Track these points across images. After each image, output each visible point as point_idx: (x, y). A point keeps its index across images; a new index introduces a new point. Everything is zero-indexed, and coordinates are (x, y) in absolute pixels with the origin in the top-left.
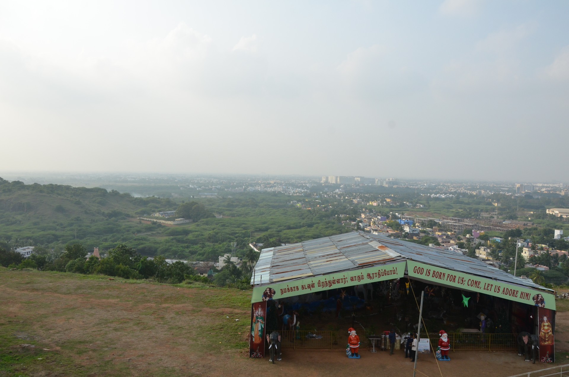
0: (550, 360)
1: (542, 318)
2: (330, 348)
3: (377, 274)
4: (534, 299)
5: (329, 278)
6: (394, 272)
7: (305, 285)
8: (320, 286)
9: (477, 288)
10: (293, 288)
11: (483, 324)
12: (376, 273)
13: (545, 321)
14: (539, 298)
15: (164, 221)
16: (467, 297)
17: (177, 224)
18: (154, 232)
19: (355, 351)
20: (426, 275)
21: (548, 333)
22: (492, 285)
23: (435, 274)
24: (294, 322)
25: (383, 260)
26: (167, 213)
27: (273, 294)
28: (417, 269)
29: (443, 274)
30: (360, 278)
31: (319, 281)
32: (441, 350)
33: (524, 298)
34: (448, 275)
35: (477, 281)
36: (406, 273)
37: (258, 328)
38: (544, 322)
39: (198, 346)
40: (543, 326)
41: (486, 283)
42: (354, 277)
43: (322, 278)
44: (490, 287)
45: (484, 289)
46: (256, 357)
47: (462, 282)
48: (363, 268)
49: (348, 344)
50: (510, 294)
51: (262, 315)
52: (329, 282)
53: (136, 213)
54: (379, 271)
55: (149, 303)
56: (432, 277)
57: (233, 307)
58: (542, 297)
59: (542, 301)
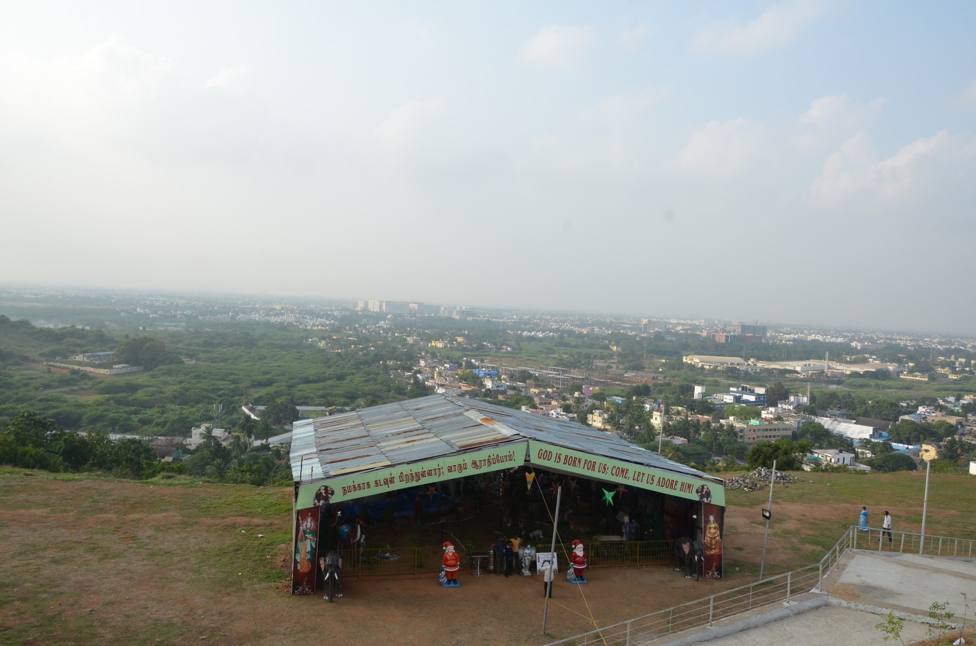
0: (716, 575)
1: (708, 517)
2: (414, 573)
3: (486, 462)
4: (697, 492)
5: (416, 468)
6: (510, 458)
7: (380, 480)
8: (402, 481)
9: (623, 478)
10: (361, 485)
11: (628, 529)
12: (485, 460)
13: (712, 522)
14: (705, 490)
15: (92, 369)
16: (610, 491)
17: (116, 373)
18: (74, 388)
19: (452, 576)
20: (555, 461)
21: (715, 538)
22: (643, 474)
23: (568, 459)
24: (357, 537)
25: (494, 441)
26: (99, 356)
27: (330, 496)
28: (543, 453)
29: (578, 459)
30: (462, 467)
31: (402, 473)
32: (574, 568)
33: (685, 491)
34: (586, 460)
35: (624, 469)
36: (527, 459)
37: (306, 548)
38: (710, 524)
39: (204, 582)
40: (708, 529)
41: (635, 472)
42: (452, 467)
43: (406, 469)
44: (641, 477)
45: (634, 479)
46: (303, 594)
47: (604, 471)
48: (466, 453)
49: (443, 566)
50: (667, 486)
51: (313, 528)
52: (416, 475)
53: (40, 354)
54: (489, 456)
55: (105, 513)
56: (564, 463)
57: (249, 514)
58: (708, 489)
59: (708, 494)
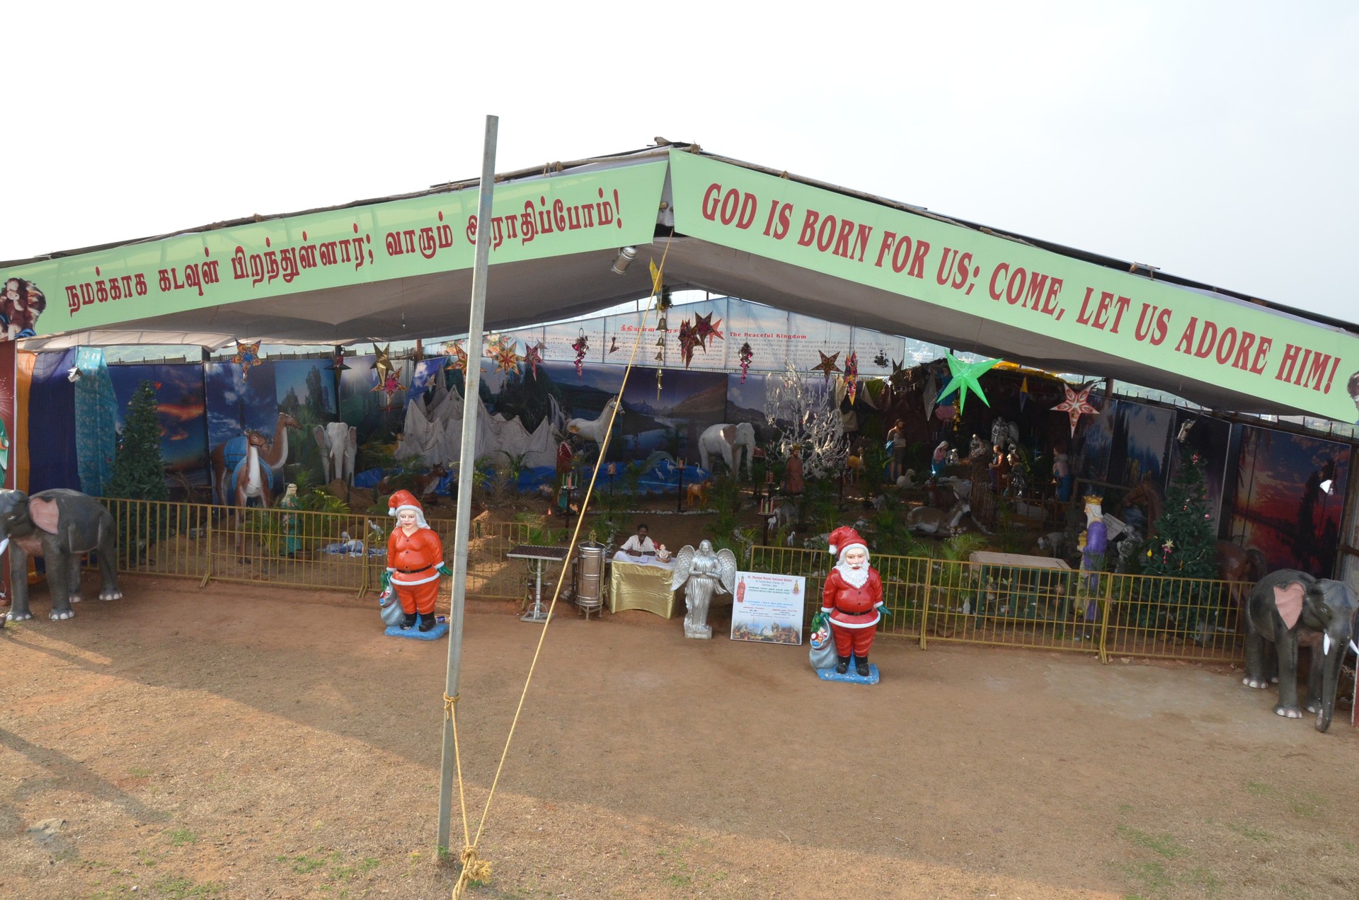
3: (518, 223)
4: (1353, 387)
6: (604, 213)
7: (173, 270)
8: (242, 276)
9: (1039, 315)
10: (120, 284)
11: (1093, 541)
12: (513, 218)
19: (414, 603)
20: (767, 233)
22: (1124, 302)
23: (817, 227)
27: (34, 312)
28: (722, 198)
29: (856, 229)
30: (434, 241)
31: (239, 250)
32: (835, 629)
33: (1298, 382)
34: (888, 235)
35: (1044, 281)
36: (665, 222)
41: (1090, 291)
42: (402, 236)
43: (257, 239)
44: (1112, 311)
45: (1081, 320)
47: (959, 279)
49: (387, 569)
50: (1223, 356)
52: (285, 259)
54: (529, 204)
56: (802, 242)
